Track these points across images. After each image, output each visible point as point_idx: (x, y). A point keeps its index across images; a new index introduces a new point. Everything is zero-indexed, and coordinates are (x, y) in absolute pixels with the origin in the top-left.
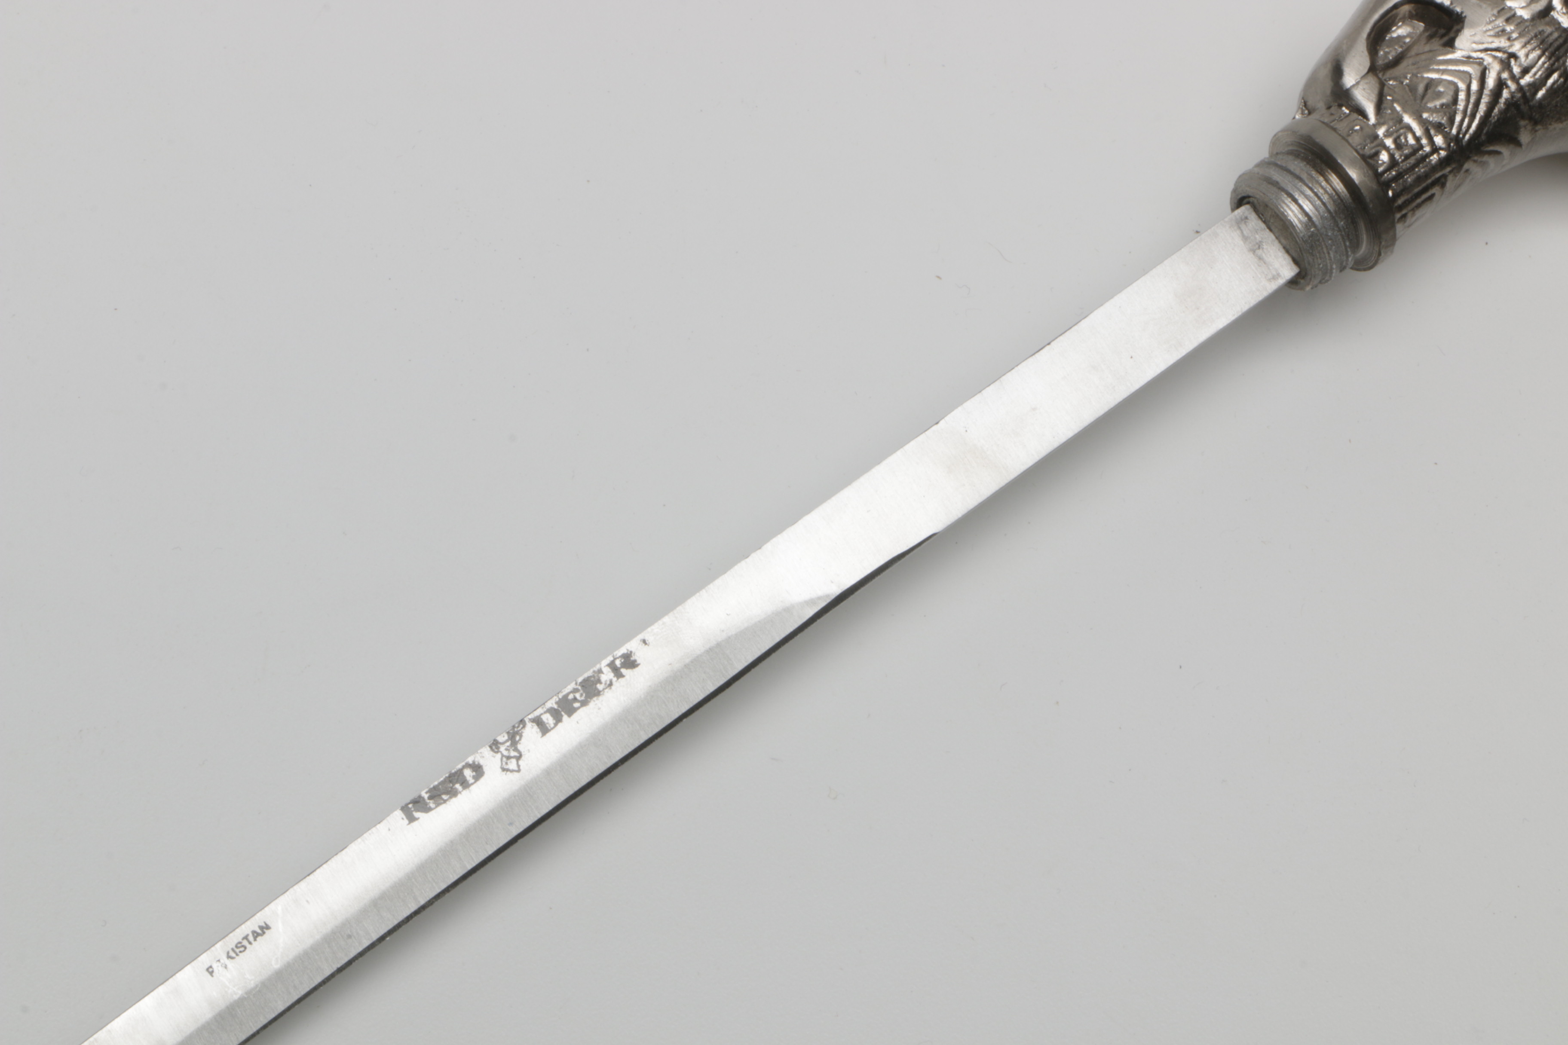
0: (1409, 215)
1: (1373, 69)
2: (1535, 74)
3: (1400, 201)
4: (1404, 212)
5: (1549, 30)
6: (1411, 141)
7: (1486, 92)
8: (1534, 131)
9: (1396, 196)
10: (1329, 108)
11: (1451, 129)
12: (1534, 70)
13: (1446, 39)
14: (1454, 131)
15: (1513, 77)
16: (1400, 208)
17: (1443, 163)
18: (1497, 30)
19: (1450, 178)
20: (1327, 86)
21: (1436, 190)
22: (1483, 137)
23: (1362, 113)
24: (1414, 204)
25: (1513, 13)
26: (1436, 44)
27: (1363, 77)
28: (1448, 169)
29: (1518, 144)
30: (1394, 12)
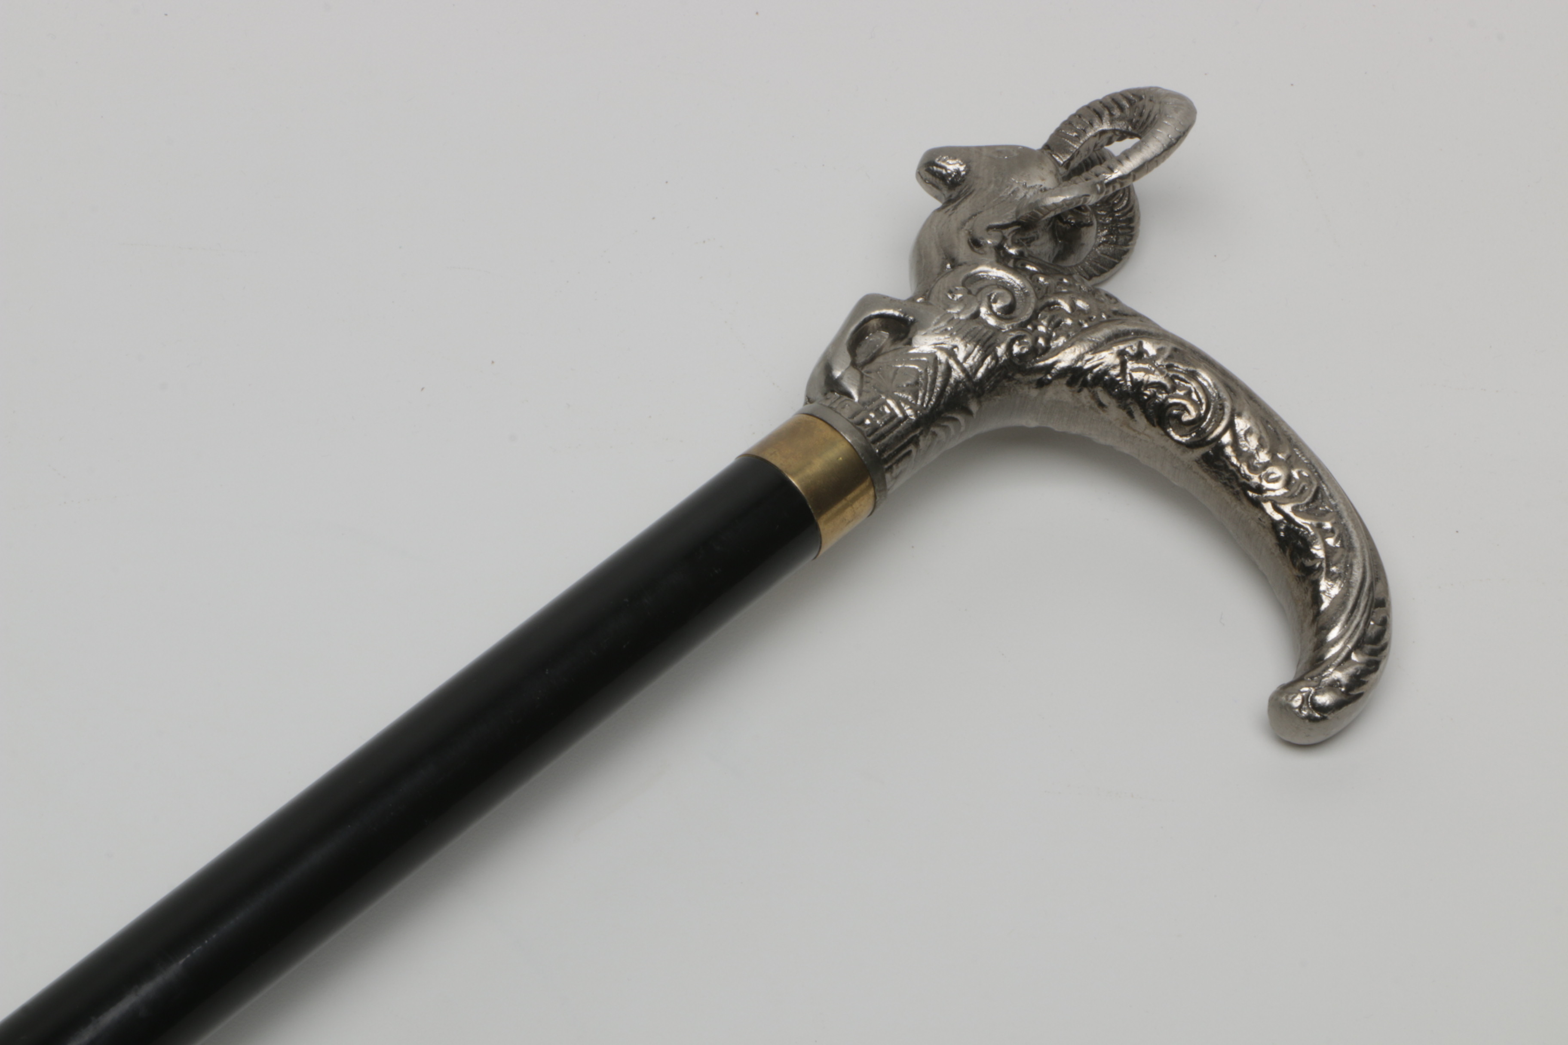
0: (894, 467)
1: (854, 364)
2: (974, 358)
3: (885, 456)
4: (889, 464)
5: (980, 327)
6: (887, 411)
7: (939, 374)
8: (980, 403)
9: (882, 451)
10: (825, 394)
11: (917, 401)
12: (973, 355)
13: (905, 341)
14: (919, 402)
15: (958, 362)
16: (886, 461)
17: (916, 425)
18: (942, 329)
19: (921, 438)
20: (822, 380)
21: (911, 448)
22: (942, 407)
23: (849, 395)
24: (897, 458)
25: (952, 317)
26: (900, 345)
27: (847, 369)
28: (918, 432)
29: (968, 412)
30: (865, 325)
